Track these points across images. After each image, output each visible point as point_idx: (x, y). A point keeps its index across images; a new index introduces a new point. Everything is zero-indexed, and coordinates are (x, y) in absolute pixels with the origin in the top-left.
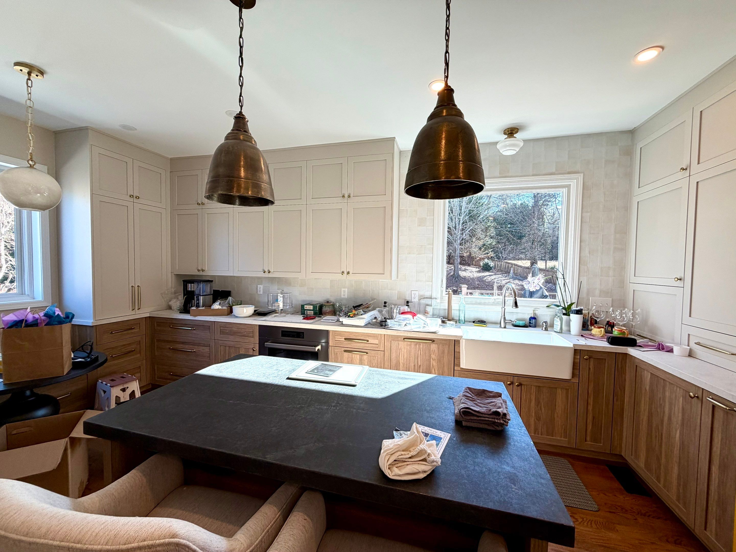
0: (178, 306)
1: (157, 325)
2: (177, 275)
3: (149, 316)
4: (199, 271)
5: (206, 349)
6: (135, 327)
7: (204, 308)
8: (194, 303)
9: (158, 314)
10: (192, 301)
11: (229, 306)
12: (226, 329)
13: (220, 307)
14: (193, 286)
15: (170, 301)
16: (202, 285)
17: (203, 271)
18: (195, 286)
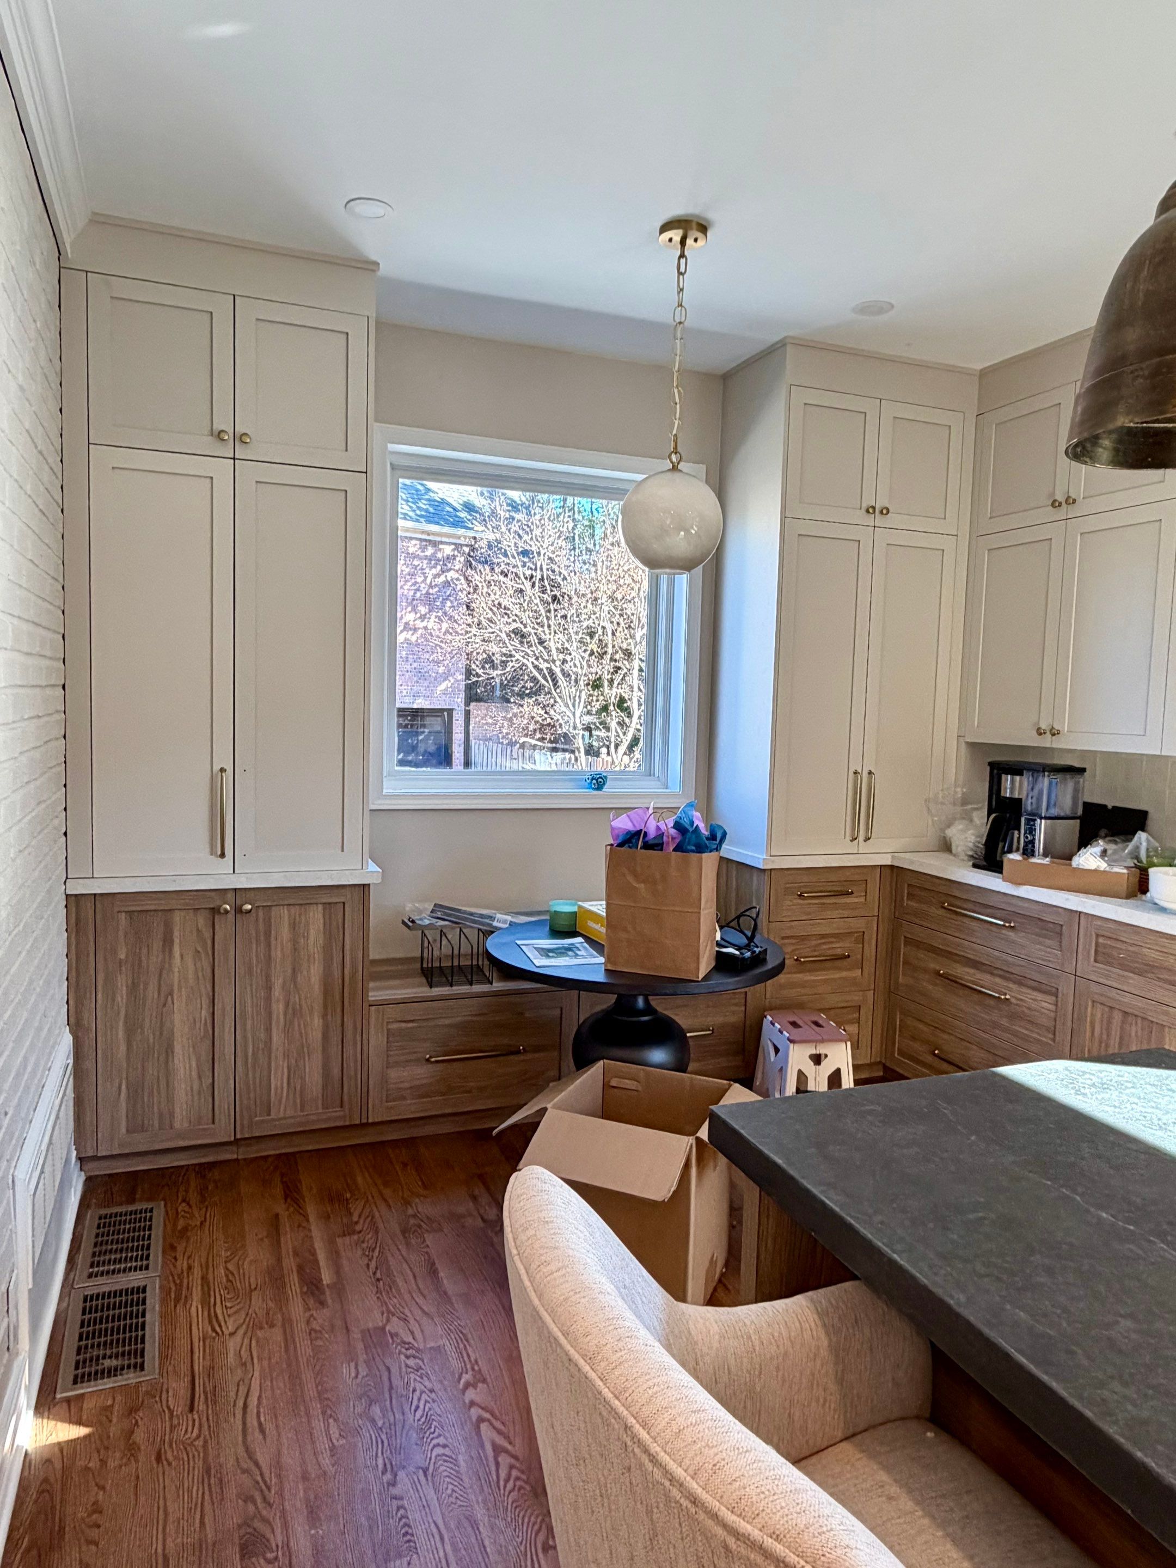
0: (971, 845)
1: (908, 893)
2: (973, 746)
3: (889, 863)
4: (1040, 733)
5: (1045, 1003)
6: (854, 889)
7: (1047, 861)
8: (1019, 838)
9: (912, 862)
10: (1013, 834)
11: (1136, 866)
12: (1119, 945)
13: (1103, 865)
14: (1017, 784)
15: (949, 826)
16: (1046, 781)
17: (1054, 733)
18: (1025, 784)
